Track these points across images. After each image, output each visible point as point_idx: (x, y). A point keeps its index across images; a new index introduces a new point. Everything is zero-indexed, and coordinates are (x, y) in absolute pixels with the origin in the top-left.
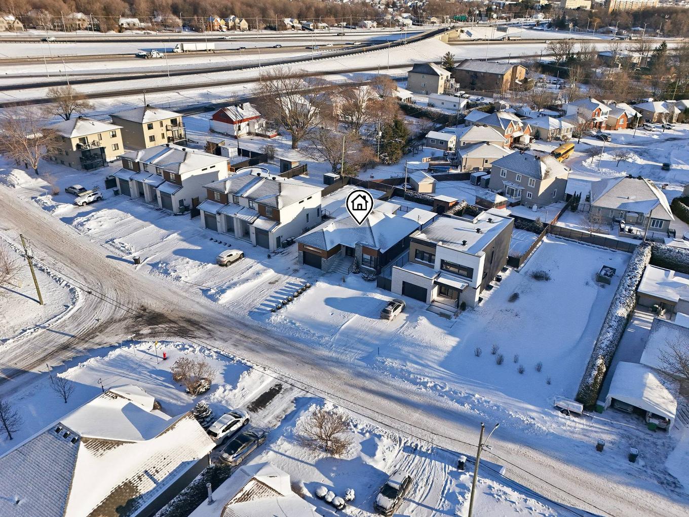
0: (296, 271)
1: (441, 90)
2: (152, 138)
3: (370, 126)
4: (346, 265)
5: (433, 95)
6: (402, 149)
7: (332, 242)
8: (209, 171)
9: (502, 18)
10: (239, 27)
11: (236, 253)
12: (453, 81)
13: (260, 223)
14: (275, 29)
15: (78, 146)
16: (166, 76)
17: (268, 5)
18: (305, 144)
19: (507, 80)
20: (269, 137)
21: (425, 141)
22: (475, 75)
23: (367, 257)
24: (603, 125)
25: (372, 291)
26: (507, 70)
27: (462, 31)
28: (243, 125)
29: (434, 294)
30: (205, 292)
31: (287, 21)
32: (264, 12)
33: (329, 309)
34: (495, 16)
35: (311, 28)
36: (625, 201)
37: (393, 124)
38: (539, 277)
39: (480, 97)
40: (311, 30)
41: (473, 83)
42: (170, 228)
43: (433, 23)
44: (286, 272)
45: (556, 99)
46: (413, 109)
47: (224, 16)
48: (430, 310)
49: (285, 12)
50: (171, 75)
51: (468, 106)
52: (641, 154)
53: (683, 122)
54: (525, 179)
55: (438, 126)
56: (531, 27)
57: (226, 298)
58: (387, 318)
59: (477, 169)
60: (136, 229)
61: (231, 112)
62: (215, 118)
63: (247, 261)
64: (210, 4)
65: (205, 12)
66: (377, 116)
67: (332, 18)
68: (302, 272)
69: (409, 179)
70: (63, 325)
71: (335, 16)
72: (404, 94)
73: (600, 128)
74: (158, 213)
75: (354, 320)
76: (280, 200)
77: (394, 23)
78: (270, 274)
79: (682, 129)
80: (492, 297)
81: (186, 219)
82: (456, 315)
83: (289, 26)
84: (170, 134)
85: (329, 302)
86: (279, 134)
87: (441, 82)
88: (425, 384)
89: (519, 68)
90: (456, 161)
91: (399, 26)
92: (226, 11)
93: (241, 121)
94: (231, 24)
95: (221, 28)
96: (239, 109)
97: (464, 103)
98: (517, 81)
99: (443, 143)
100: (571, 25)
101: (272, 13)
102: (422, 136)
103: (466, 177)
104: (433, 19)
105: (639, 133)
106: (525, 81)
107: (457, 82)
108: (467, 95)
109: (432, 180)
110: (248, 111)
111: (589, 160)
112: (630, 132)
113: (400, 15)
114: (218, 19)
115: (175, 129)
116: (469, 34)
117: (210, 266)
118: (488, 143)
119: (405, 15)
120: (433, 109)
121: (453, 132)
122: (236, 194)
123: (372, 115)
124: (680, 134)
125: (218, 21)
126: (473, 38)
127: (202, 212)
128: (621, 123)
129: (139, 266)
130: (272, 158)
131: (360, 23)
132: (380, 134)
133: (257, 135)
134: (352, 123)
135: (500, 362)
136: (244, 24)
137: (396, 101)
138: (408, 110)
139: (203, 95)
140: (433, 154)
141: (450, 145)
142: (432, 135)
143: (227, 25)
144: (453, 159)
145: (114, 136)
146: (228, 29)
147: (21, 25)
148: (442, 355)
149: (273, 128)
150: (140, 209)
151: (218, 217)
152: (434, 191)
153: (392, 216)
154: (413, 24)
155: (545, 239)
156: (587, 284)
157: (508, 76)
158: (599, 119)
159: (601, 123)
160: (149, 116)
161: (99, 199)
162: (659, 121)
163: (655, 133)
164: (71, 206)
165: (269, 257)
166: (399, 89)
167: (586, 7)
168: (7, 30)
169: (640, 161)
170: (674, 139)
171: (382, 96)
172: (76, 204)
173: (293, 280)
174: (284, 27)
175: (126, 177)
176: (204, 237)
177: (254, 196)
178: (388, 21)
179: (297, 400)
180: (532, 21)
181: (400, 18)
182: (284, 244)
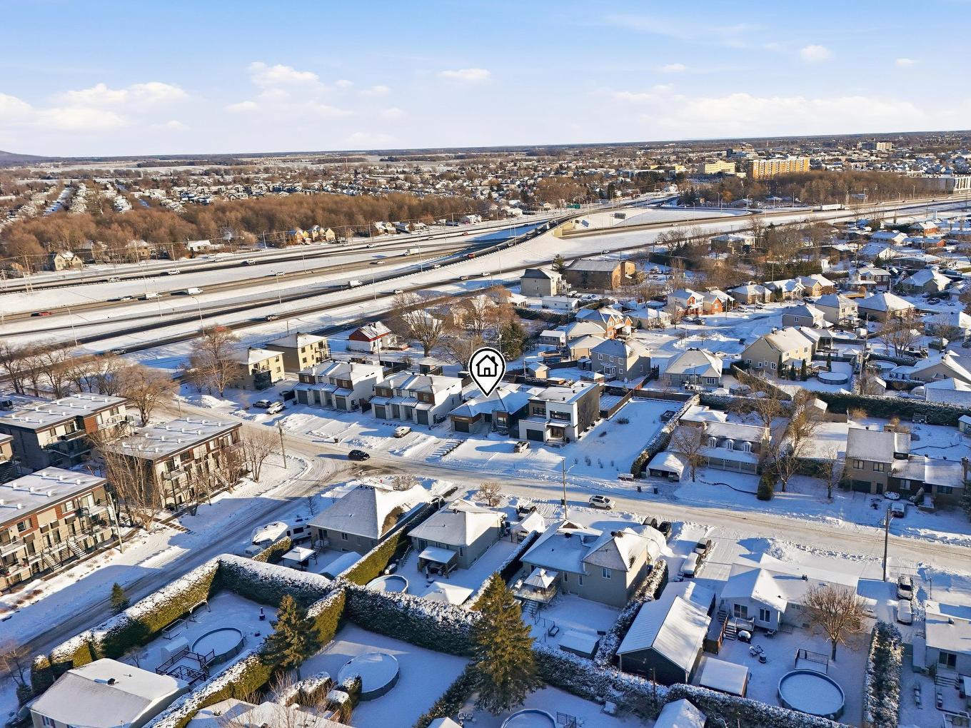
0: (450, 435)
1: (554, 292)
2: (305, 360)
3: (491, 331)
4: (486, 428)
5: (546, 298)
6: (521, 347)
7: (475, 412)
8: (371, 377)
9: (627, 195)
10: (325, 238)
11: (406, 429)
12: (564, 283)
13: (420, 406)
14: (366, 235)
15: (253, 371)
16: (278, 302)
17: (354, 209)
18: (434, 352)
19: (617, 276)
20: (402, 349)
21: (540, 340)
22: (585, 274)
23: (501, 419)
24: (700, 311)
25: (507, 439)
26: (615, 267)
27: (577, 222)
28: (378, 342)
29: (548, 435)
30: (392, 452)
31: (379, 225)
32: (350, 217)
33: (479, 452)
34: (619, 193)
35: (407, 229)
36: (689, 367)
37: (511, 327)
38: (622, 422)
39: (591, 295)
40: (407, 232)
41: (585, 282)
42: (350, 421)
43: (546, 209)
44: (444, 437)
45: (661, 290)
46: (528, 312)
47: (305, 227)
48: (546, 445)
49: (374, 215)
50: (284, 301)
51: (579, 305)
52: (725, 333)
53: (775, 301)
54: (616, 359)
55: (552, 325)
56: (659, 205)
57: (407, 454)
58: (518, 451)
59: (584, 357)
60: (324, 424)
61: (366, 331)
62: (352, 337)
63: (414, 434)
64: (289, 215)
65: (283, 226)
66: (495, 322)
67: (430, 217)
68: (455, 435)
69: (527, 370)
70: (306, 476)
71: (433, 214)
72: (518, 299)
73: (697, 313)
74: (335, 412)
75: (496, 456)
76: (433, 388)
77: (501, 214)
78: (433, 439)
79: (772, 307)
80: (588, 436)
81: (358, 414)
82: (563, 445)
83: (381, 231)
84: (318, 355)
85: (478, 449)
86: (409, 347)
87: (553, 285)
88: (543, 478)
89: (628, 264)
90: (566, 353)
91: (507, 216)
92: (308, 220)
93: (375, 339)
94: (315, 235)
95: (304, 241)
96: (373, 328)
97: (574, 302)
98: (627, 276)
99: (556, 339)
100: (702, 201)
101: (360, 218)
102: (537, 336)
103: (574, 364)
104: (547, 205)
105: (731, 315)
106: (634, 276)
107: (568, 283)
108: (579, 294)
109: (546, 368)
110: (381, 328)
111: (679, 342)
112: (723, 315)
113: (508, 204)
114: (301, 231)
115: (322, 350)
116: (585, 224)
117: (389, 438)
118: (590, 335)
119: (513, 202)
120: (545, 311)
121: (562, 330)
122: (399, 389)
123: (491, 322)
124: (770, 312)
125: (301, 234)
126: (590, 227)
127: (373, 406)
128: (716, 308)
129: (338, 444)
130: (410, 365)
131: (462, 219)
132: (500, 336)
133: (390, 349)
134: (474, 330)
135: (589, 465)
136: (330, 234)
137: (512, 306)
138: (523, 313)
139: (323, 319)
140: (547, 349)
141: (562, 340)
142: (545, 333)
143: (310, 236)
144: (564, 352)
145: (277, 360)
146: (312, 241)
147: (80, 261)
148: (554, 465)
149: (404, 341)
150: (321, 411)
151: (386, 407)
152: (548, 376)
153: (516, 392)
154: (524, 213)
155: (631, 400)
156: (654, 422)
157: (617, 272)
158: (694, 306)
159: (697, 309)
160: (301, 341)
161: (284, 409)
162: (754, 303)
163: (746, 313)
164: (265, 415)
165: (430, 429)
166: (513, 295)
167: (729, 170)
168: (65, 268)
169: (723, 339)
170: (762, 317)
171: (497, 303)
172: (268, 413)
173: (450, 440)
174: (376, 233)
175: (305, 388)
176: (378, 423)
177: (414, 388)
178: (493, 212)
179: (468, 492)
180: (662, 195)
181: (508, 208)
182: (439, 420)
